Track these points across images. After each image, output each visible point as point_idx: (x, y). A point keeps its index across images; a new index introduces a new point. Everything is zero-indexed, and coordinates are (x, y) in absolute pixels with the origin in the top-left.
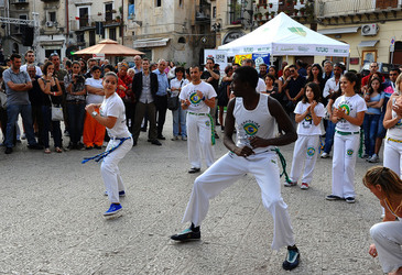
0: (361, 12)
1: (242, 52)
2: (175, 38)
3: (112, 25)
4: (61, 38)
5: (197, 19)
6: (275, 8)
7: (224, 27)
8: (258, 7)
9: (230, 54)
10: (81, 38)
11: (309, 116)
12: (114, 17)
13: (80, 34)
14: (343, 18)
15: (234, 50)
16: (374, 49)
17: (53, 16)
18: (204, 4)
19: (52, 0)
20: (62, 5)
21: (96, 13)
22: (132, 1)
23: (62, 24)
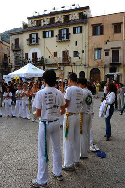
1: (16, 76)
5: (4, 63)
6: (31, 60)
7: (14, 66)
8: (25, 60)
9: (12, 77)
14: (53, 64)
15: (14, 75)
16: (63, 75)
18: (6, 57)
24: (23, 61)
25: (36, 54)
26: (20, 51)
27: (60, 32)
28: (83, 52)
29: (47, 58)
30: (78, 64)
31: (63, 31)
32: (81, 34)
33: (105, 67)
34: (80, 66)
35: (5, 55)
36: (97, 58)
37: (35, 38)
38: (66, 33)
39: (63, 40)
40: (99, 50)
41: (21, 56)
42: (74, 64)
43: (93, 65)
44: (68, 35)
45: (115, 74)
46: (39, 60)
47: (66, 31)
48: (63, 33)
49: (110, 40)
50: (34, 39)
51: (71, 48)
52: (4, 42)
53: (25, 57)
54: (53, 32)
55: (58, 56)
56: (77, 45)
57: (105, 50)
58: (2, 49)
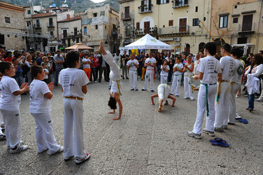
0: (174, 33)
1: (134, 48)
2: (104, 42)
4: (56, 42)
5: (112, 34)
6: (143, 31)
7: (123, 37)
8: (136, 30)
9: (130, 49)
10: (64, 42)
11: (164, 69)
12: (78, 33)
13: (64, 40)
14: (168, 35)
15: (131, 47)
16: (179, 46)
17: (52, 33)
18: (115, 28)
19: (51, 27)
20: (56, 29)
21: (70, 32)
22: (85, 27)
23: (56, 36)
24: (134, 32)
25: (149, 23)
26: (130, 20)
28: (205, 19)
29: (161, 27)
30: (198, 34)
33: (232, 37)
34: (200, 36)
35: (114, 25)
36: (221, 26)
37: (148, 4)
39: (180, 5)
40: (225, 16)
41: (132, 26)
42: (193, 34)
43: (215, 34)
45: (245, 46)
46: (151, 30)
49: (241, 2)
50: (146, 6)
51: (189, 15)
52: (112, 11)
53: (135, 26)
55: (174, 25)
56: (197, 11)
57: (233, 16)
58: (111, 18)
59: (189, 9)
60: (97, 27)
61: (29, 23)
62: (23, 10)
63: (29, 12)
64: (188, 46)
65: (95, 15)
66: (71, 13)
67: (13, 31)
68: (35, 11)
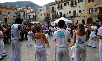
0: (72, 16)
2: (44, 20)
3: (34, 19)
4: (26, 21)
5: (47, 17)
6: (59, 16)
7: (51, 18)
10: (29, 21)
12: (34, 17)
13: (29, 20)
14: (69, 17)
16: (74, 21)
17: (24, 17)
18: (48, 15)
19: (24, 15)
20: (26, 16)
21: (31, 17)
22: (37, 15)
23: (26, 18)
24: (56, 16)
25: (61, 12)
26: (54, 12)
27: (72, 2)
28: (83, 10)
29: (66, 14)
30: (81, 16)
31: (73, 2)
32: (82, 3)
33: (95, 17)
34: (82, 17)
35: (48, 14)
36: (90, 13)
37: (61, 6)
38: (74, 3)
39: (73, 6)
40: (91, 9)
42: (79, 16)
43: (89, 16)
44: (76, 3)
46: (63, 15)
47: (74, 1)
48: (73, 3)
49: (97, 3)
50: (60, 6)
51: (77, 9)
52: (47, 9)
53: (56, 14)
54: (68, 3)
55: (71, 13)
56: (80, 7)
57: (95, 9)
58: (47, 11)
59: (77, 7)
60: (41, 15)
61: (16, 14)
62: (14, 9)
63: (17, 10)
64: (77, 21)
65: (41, 10)
66: (32, 10)
67: (10, 17)
68: (19, 10)
